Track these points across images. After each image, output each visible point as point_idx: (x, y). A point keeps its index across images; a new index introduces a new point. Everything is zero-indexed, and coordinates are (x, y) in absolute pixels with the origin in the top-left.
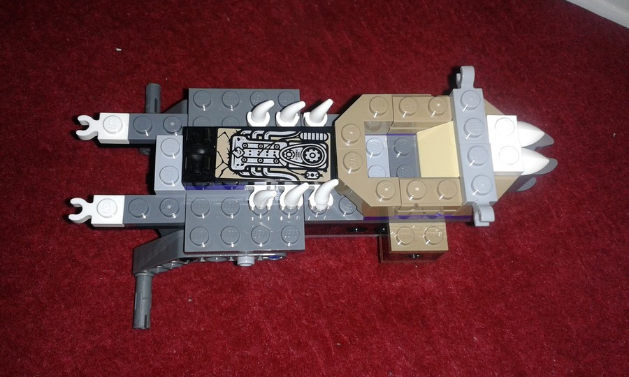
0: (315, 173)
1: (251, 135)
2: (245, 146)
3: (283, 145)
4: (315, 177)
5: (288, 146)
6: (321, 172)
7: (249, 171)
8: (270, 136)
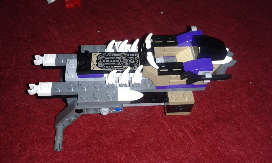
0: (133, 67)
1: (106, 55)
2: (104, 59)
3: (119, 58)
4: (133, 69)
5: (122, 58)
6: (136, 67)
7: (105, 67)
8: (114, 55)
